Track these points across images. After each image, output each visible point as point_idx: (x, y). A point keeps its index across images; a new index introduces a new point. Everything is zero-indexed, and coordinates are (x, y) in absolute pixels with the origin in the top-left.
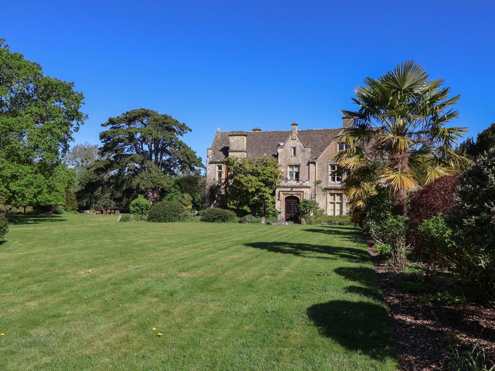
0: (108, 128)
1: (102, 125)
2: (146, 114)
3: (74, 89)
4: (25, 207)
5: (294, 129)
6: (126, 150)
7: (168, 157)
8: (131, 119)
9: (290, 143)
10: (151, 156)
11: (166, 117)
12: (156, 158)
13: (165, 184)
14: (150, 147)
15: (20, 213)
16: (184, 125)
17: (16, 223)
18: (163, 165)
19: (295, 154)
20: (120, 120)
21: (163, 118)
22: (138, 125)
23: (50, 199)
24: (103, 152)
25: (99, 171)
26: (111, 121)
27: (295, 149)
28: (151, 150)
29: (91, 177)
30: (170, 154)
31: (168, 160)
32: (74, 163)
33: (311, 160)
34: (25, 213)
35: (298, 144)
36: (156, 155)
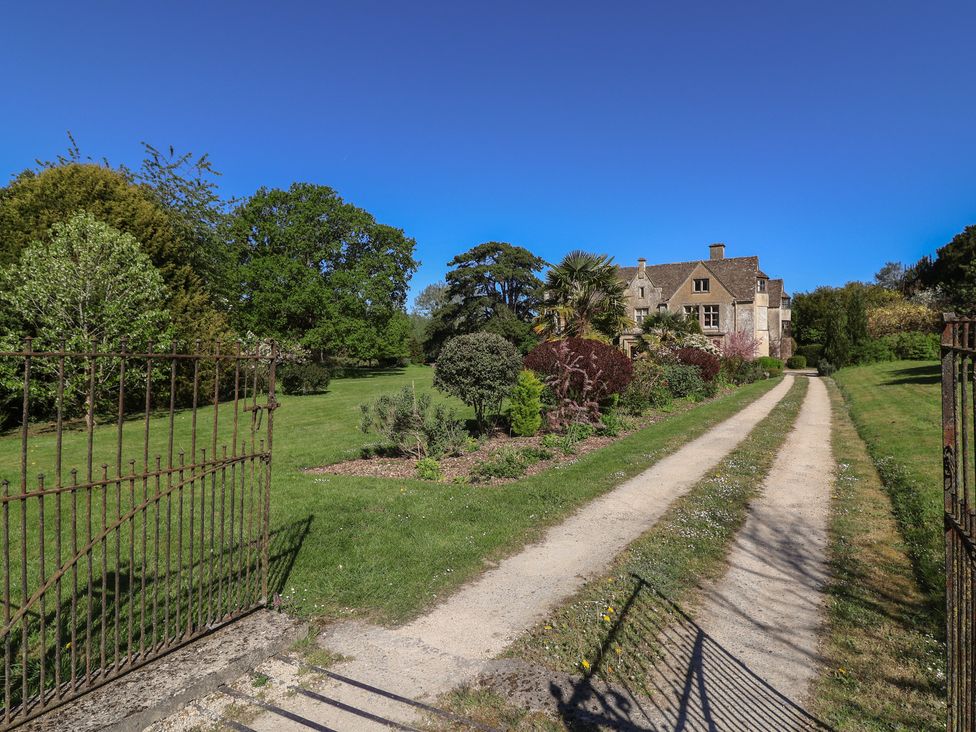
0: (455, 268)
1: (448, 265)
2: (495, 248)
3: (404, 235)
4: (370, 360)
5: (642, 265)
6: (476, 291)
7: (525, 298)
8: (480, 255)
9: (637, 283)
10: (505, 298)
11: (518, 250)
12: (511, 300)
13: (519, 332)
14: (503, 287)
15: (366, 367)
16: (540, 258)
17: (354, 377)
18: (519, 307)
19: (643, 296)
20: (467, 258)
21: (515, 252)
22: (489, 261)
23: (394, 351)
24: (451, 295)
25: (446, 317)
26: (457, 260)
27: (642, 289)
28: (504, 291)
29: (438, 325)
30: (527, 294)
31: (525, 302)
32: (428, 306)
33: (661, 302)
34: (370, 367)
35: (647, 284)
36: (510, 296)
